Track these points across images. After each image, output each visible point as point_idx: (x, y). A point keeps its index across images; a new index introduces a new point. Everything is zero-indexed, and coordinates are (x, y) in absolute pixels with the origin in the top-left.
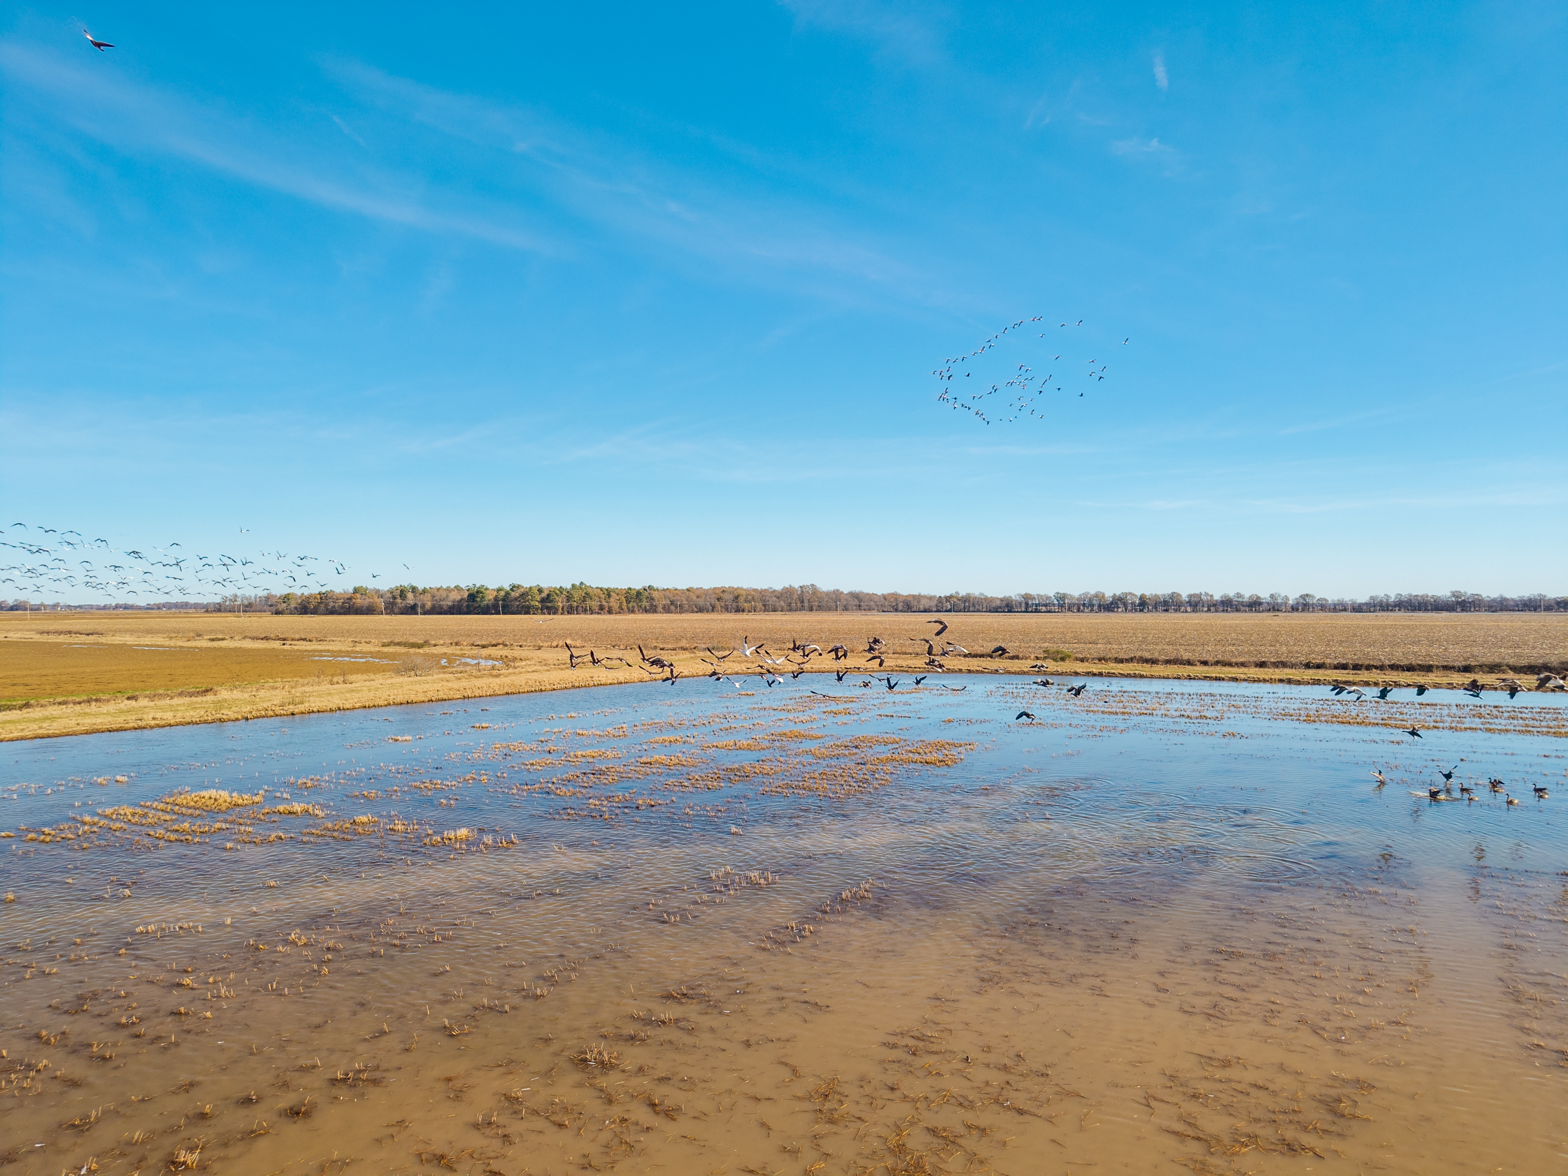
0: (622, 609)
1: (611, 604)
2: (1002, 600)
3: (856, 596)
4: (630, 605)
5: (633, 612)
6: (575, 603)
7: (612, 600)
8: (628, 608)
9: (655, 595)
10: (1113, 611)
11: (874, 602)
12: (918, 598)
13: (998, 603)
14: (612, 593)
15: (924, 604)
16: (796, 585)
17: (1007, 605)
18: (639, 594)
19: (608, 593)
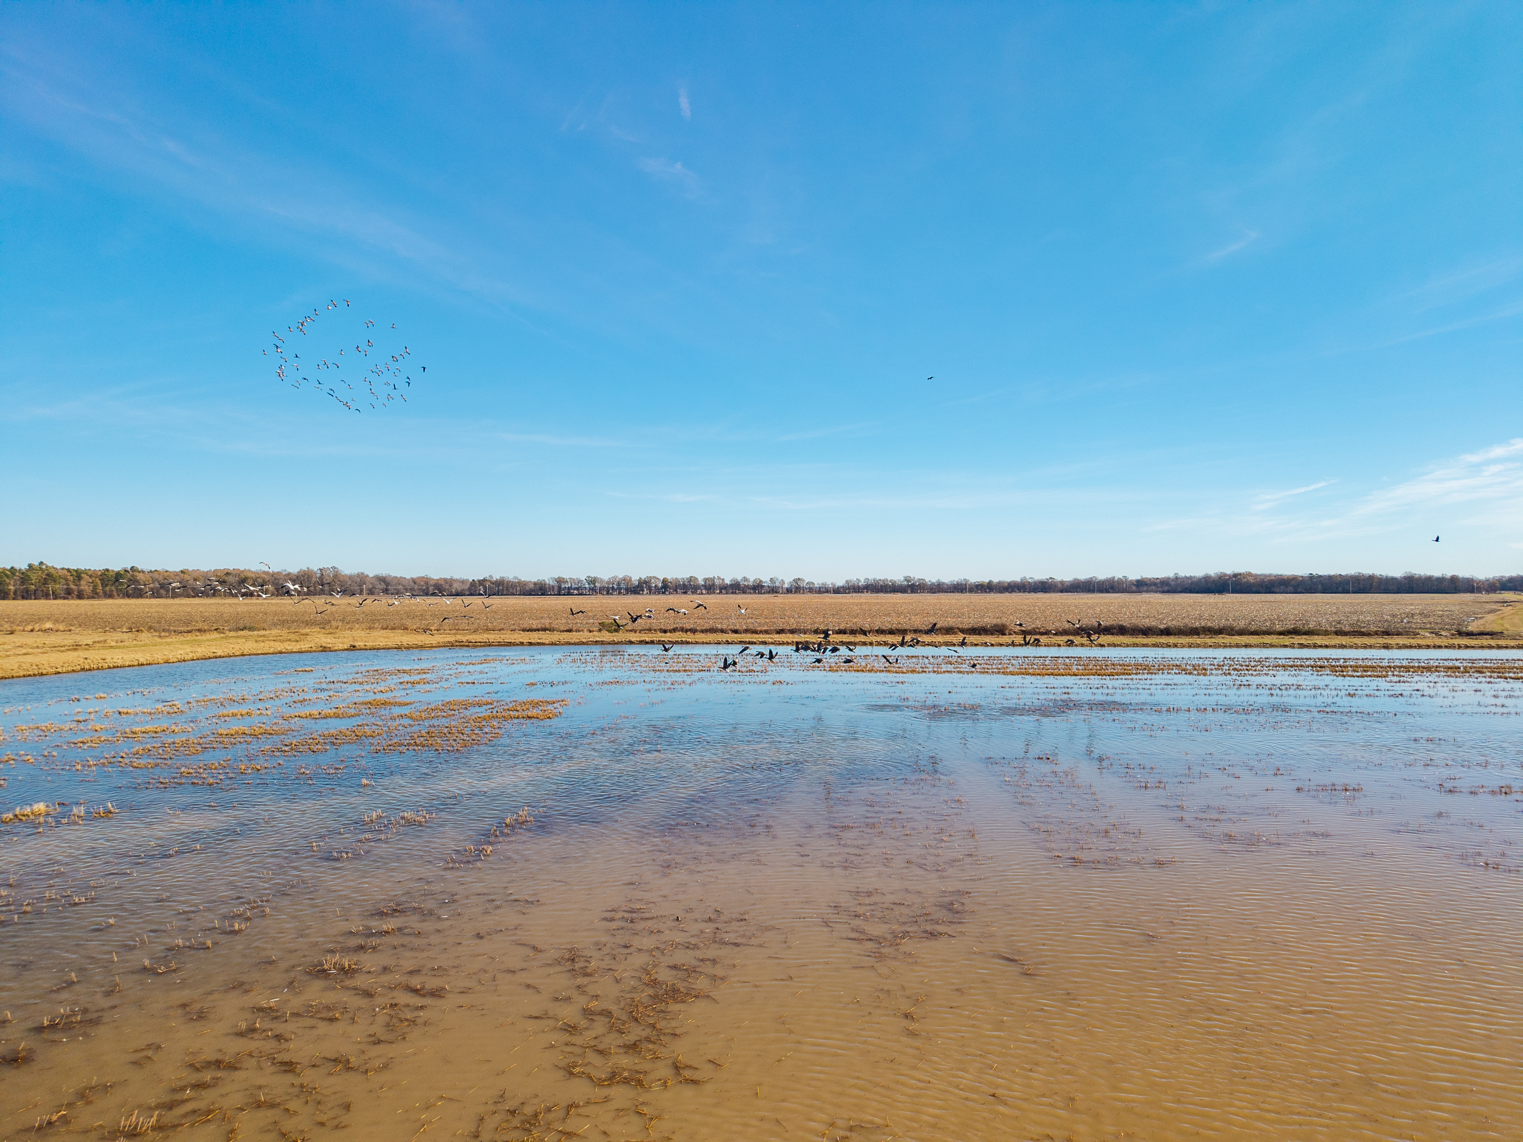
0: (97, 594)
1: (82, 587)
2: (535, 584)
3: (382, 580)
4: (108, 588)
5: (110, 596)
6: (33, 587)
7: (83, 582)
8: (105, 593)
9: (140, 577)
10: (639, 594)
11: (403, 586)
12: (450, 582)
13: (532, 586)
14: (83, 575)
15: (457, 587)
16: (315, 568)
17: (541, 589)
18: (118, 575)
19: (78, 575)
